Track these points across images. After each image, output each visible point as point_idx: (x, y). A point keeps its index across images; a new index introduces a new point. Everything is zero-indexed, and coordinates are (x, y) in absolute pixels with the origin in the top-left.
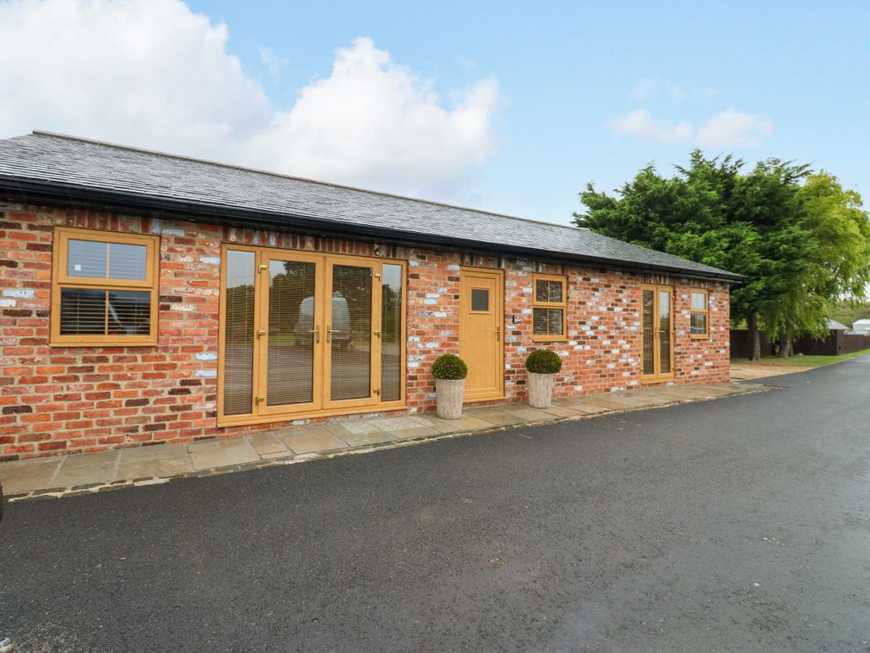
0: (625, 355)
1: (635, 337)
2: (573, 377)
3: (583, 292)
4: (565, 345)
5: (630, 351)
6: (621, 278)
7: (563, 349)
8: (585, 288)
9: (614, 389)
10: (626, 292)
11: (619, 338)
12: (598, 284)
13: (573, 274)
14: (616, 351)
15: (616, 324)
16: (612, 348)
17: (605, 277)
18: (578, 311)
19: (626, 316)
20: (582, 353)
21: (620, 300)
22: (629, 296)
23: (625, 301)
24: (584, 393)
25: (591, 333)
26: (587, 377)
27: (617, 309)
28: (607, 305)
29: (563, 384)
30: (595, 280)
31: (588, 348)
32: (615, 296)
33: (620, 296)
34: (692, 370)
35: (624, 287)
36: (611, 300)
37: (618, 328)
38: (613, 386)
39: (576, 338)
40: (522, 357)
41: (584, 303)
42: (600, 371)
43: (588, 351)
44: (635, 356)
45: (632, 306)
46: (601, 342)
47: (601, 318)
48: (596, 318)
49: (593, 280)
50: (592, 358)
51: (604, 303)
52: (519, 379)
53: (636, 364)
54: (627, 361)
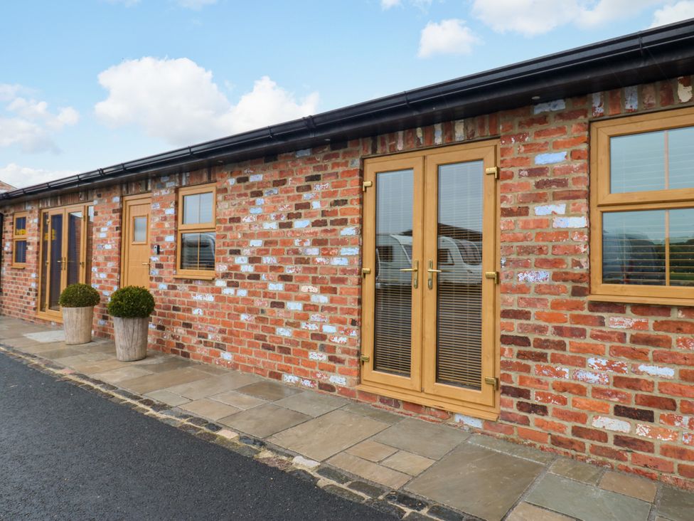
0: (315, 316)
1: (342, 281)
2: (220, 337)
3: (237, 200)
4: (210, 286)
5: (330, 309)
6: (310, 160)
7: (207, 291)
8: (240, 195)
9: (289, 379)
10: (318, 187)
11: (303, 280)
12: (262, 184)
13: (222, 177)
14: (294, 306)
15: (296, 252)
16: (289, 298)
17: (275, 168)
18: (228, 234)
19: (321, 236)
20: (234, 300)
21: (307, 206)
22: (326, 194)
23: (316, 205)
24: (235, 366)
25: (248, 269)
26: (241, 342)
27: (298, 224)
28: (278, 217)
29: (206, 344)
30: (256, 178)
31: (242, 293)
32: (294, 199)
33: (306, 196)
34: (602, 411)
35: (316, 178)
36: (287, 207)
37: (301, 261)
38: (288, 371)
39: (225, 276)
40: (163, 296)
41: (238, 220)
42: (262, 338)
43: (244, 299)
44: (343, 322)
45: (335, 213)
46: (265, 286)
47: (266, 243)
48: (257, 243)
49: (253, 179)
50: (250, 311)
51: (272, 216)
52: (160, 323)
53: (344, 339)
54: (321, 330)
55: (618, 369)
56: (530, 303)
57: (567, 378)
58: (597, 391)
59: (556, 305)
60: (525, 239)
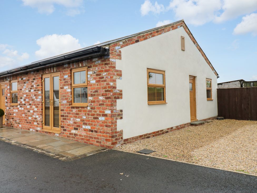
0: (35, 114)
1: (39, 104)
2: (19, 121)
4: (17, 107)
5: (37, 112)
6: (33, 74)
7: (16, 109)
8: (22, 83)
9: (31, 130)
10: (35, 81)
11: (33, 105)
12: (25, 80)
13: (18, 78)
14: (31, 111)
15: (32, 98)
16: (30, 109)
17: (28, 76)
18: (20, 93)
19: (36, 94)
20: (21, 111)
21: (33, 86)
22: (36, 83)
23: (35, 86)
24: (22, 128)
25: (23, 102)
26: (22, 122)
27: (32, 91)
28: (28, 89)
29: (16, 123)
30: (24, 79)
31: (23, 109)
32: (31, 84)
33: (33, 83)
34: (72, 129)
35: (34, 79)
36: (30, 87)
37: (33, 100)
38: (31, 128)
39: (20, 104)
40: (8, 111)
41: (21, 90)
42: (26, 120)
43: (23, 110)
44: (39, 115)
45: (37, 88)
46: (27, 107)
48: (25, 96)
50: (24, 113)
52: (7, 118)
53: (39, 119)
54: (36, 117)
55: (74, 120)
56: (64, 108)
57: (68, 123)
58: (72, 125)
59: (67, 108)
60: (63, 94)
